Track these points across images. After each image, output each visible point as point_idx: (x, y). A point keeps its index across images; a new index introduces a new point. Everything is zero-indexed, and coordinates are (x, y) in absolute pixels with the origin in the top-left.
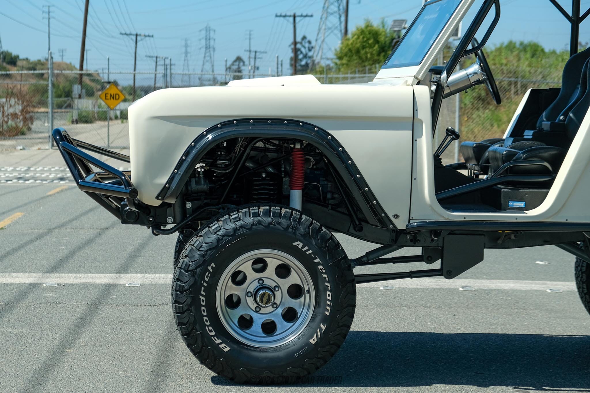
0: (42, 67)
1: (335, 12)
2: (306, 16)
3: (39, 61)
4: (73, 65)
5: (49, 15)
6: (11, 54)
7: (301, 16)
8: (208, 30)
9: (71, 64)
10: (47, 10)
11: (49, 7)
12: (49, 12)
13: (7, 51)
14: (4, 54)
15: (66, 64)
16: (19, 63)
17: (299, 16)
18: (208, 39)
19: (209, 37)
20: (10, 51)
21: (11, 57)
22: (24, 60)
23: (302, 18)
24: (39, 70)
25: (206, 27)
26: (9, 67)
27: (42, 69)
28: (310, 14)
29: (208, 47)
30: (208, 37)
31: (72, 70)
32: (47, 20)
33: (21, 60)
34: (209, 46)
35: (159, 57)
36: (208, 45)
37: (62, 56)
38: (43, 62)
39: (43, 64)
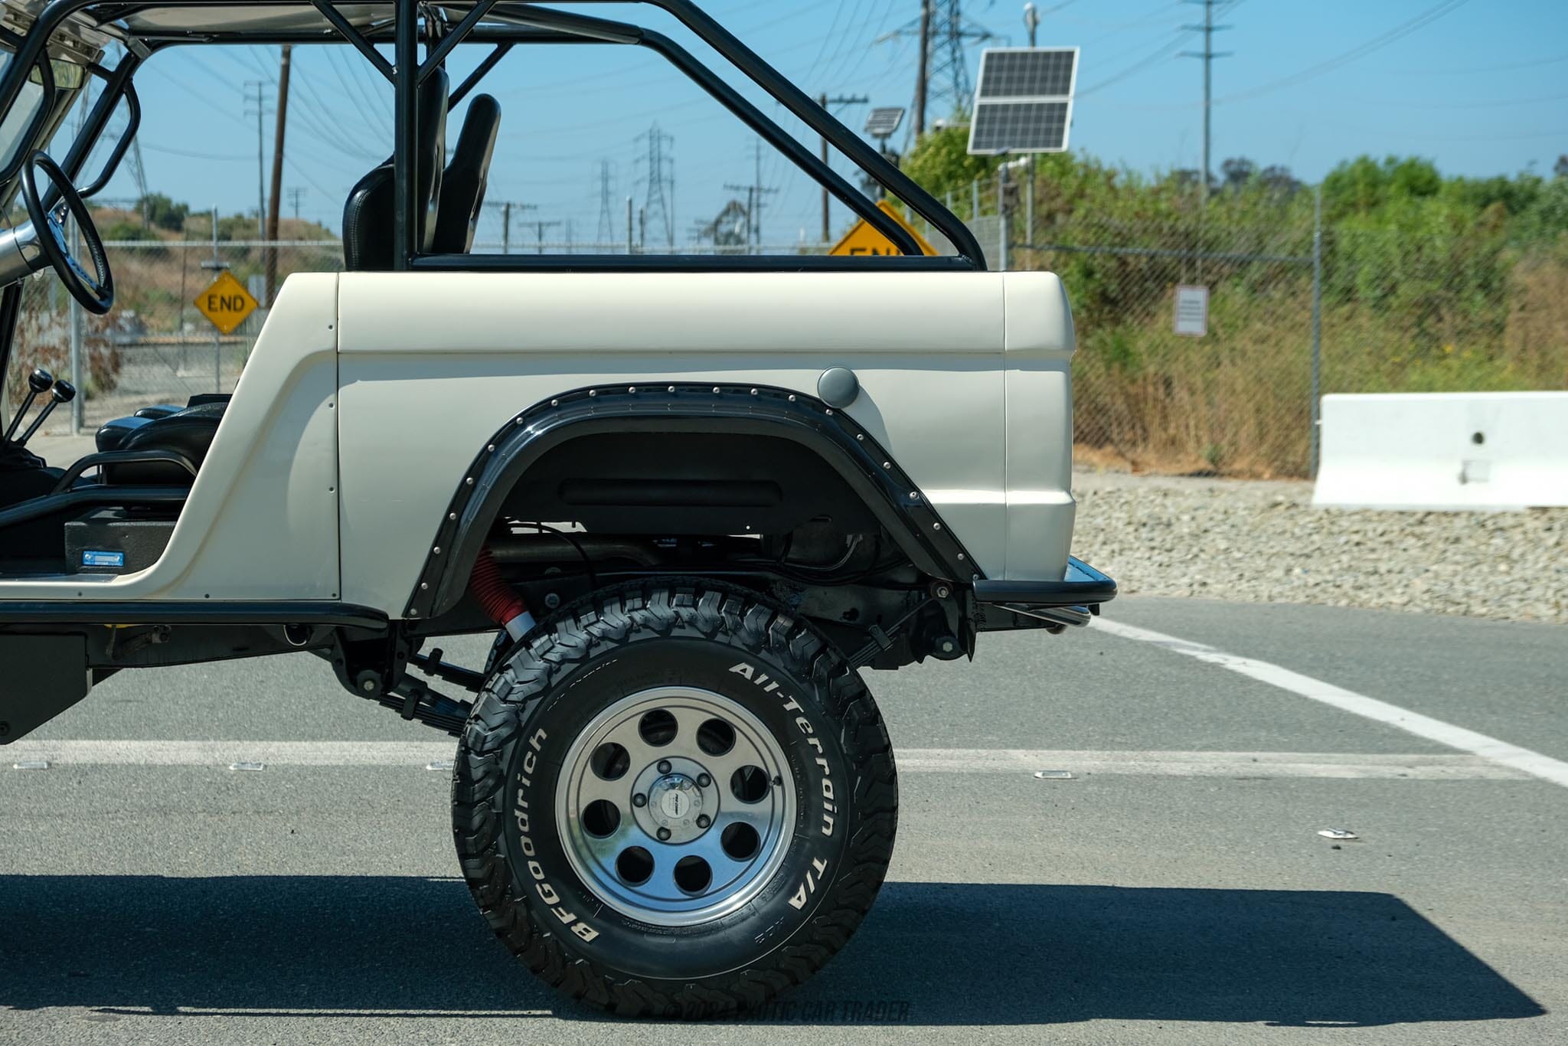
0: (246, 233)
1: (946, 91)
2: (853, 101)
3: (240, 217)
4: (325, 225)
5: (260, 105)
6: (168, 202)
7: (841, 100)
8: (655, 137)
9: (320, 225)
10: (257, 94)
11: (260, 85)
12: (260, 99)
13: (160, 195)
14: (152, 202)
15: (306, 225)
16: (189, 224)
17: (834, 101)
18: (656, 159)
19: (659, 154)
20: (166, 193)
21: (169, 209)
22: (201, 215)
23: (841, 105)
24: (238, 239)
25: (651, 131)
26: (164, 233)
27: (246, 238)
28: (860, 96)
29: (655, 179)
30: (655, 154)
31: (319, 239)
32: (256, 118)
33: (195, 215)
34: (659, 175)
35: (514, 205)
36: (655, 175)
37: (297, 206)
38: (250, 220)
39: (248, 226)
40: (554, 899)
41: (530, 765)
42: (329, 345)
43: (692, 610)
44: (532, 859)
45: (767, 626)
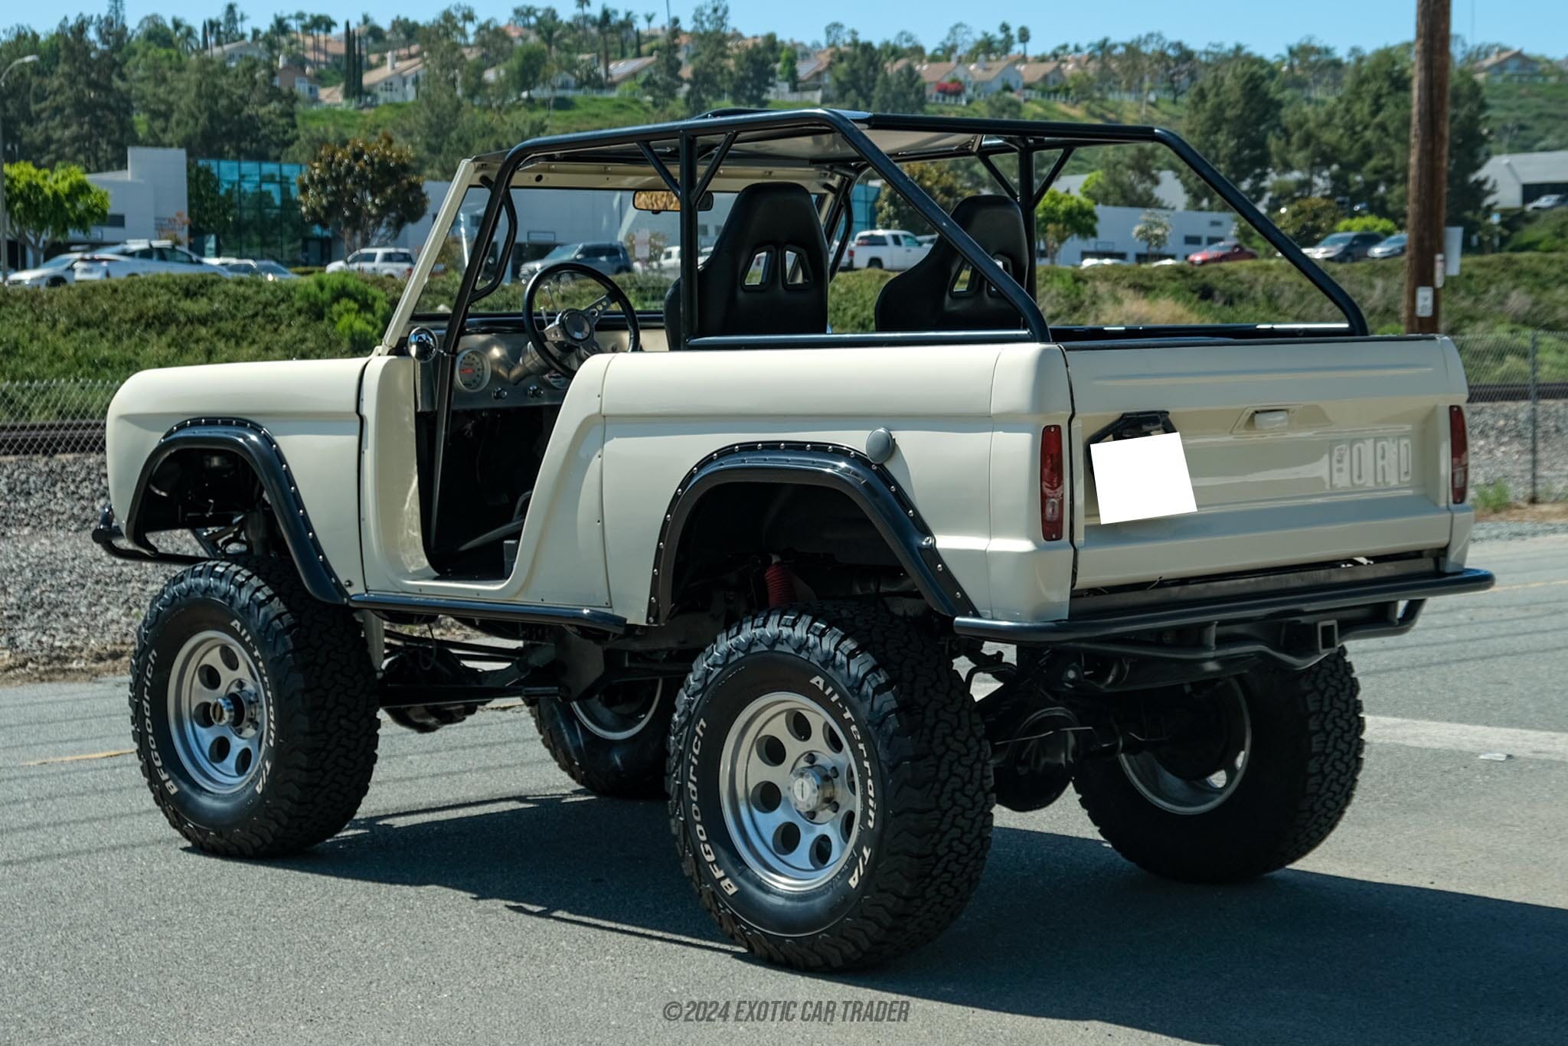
40: (710, 858)
41: (697, 747)
42: (596, 410)
43: (790, 630)
44: (699, 823)
45: (836, 649)
